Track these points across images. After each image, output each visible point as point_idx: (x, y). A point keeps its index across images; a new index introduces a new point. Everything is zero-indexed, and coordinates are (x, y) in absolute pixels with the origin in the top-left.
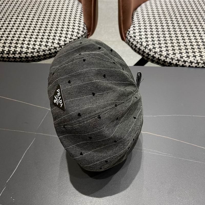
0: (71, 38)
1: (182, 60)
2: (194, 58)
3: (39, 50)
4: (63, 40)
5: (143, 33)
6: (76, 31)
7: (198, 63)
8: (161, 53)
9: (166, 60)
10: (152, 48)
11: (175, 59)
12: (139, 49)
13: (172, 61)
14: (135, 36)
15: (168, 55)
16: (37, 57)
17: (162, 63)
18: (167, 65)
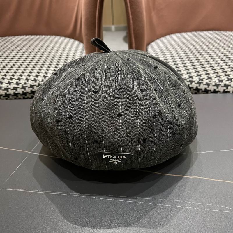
1: (222, 84)
3: (25, 86)
8: (191, 79)
9: (199, 87)
11: (212, 84)
13: (208, 87)
15: (202, 80)
16: (21, 95)
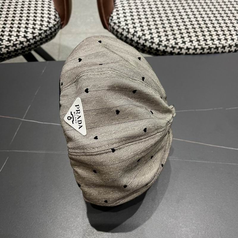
0: (40, 30)
1: (178, 47)
2: (191, 43)
4: (31, 32)
5: (129, 18)
6: (46, 19)
7: (195, 49)
8: (152, 40)
9: (158, 49)
10: (141, 35)
11: (169, 46)
12: (126, 37)
13: (166, 48)
14: (119, 22)
15: (161, 41)
17: (154, 52)
18: (161, 54)
